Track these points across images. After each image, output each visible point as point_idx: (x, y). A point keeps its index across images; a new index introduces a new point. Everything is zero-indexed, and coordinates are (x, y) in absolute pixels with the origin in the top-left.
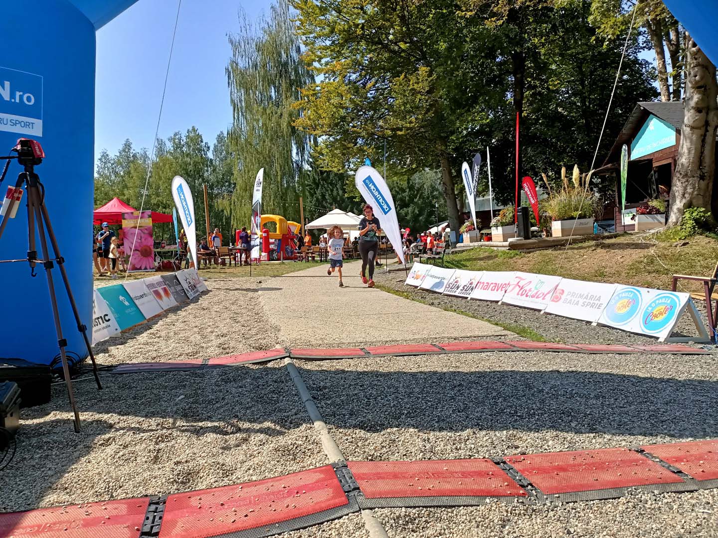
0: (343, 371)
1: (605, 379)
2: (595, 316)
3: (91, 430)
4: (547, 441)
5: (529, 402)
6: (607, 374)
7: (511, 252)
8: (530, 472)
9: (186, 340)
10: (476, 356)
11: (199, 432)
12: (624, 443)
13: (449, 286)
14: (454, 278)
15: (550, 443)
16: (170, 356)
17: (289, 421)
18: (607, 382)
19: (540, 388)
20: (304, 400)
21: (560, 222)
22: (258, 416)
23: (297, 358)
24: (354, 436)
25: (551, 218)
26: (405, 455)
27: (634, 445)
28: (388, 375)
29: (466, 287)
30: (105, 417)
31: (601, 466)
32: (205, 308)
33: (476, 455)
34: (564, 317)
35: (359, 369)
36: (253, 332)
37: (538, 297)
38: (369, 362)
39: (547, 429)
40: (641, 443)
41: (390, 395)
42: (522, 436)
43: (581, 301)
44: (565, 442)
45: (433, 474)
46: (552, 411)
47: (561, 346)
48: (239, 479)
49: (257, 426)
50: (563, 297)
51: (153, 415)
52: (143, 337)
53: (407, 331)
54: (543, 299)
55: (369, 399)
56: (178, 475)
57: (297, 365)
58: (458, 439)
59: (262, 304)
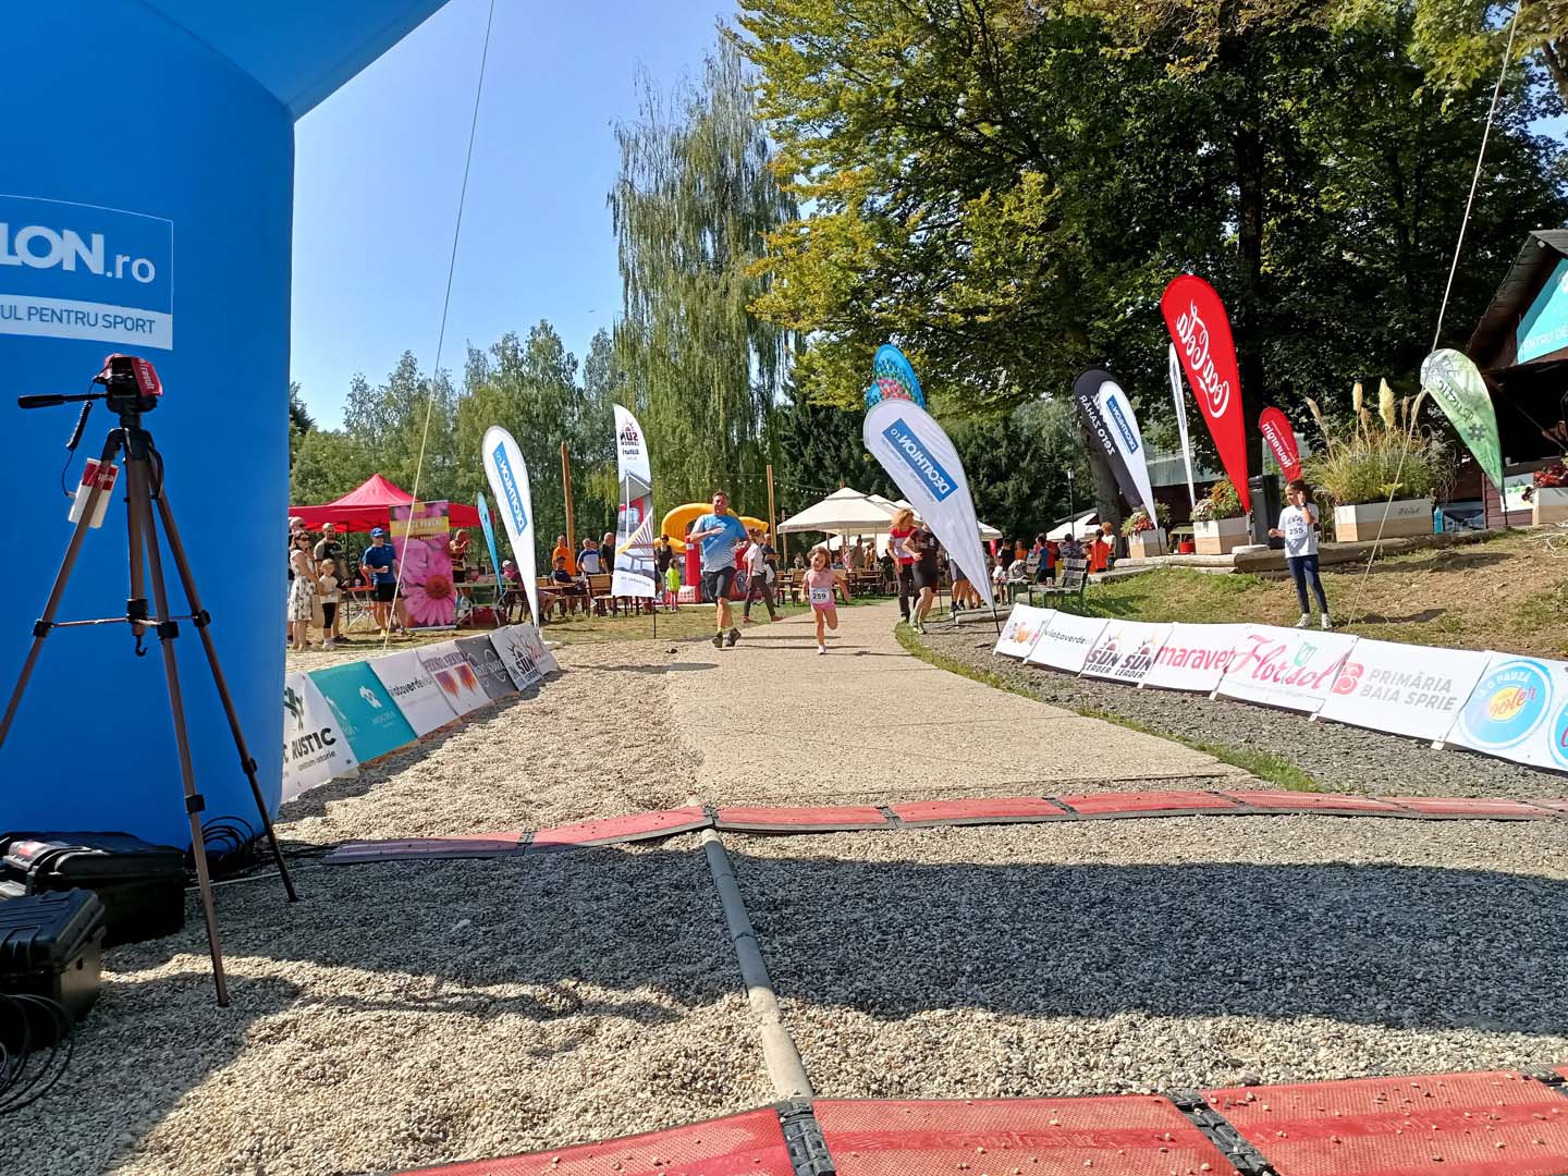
0: (834, 862)
1: (1464, 886)
2: (1439, 727)
3: (250, 1001)
4: (1315, 1050)
5: (1272, 945)
6: (1468, 873)
7: (1240, 577)
8: (1268, 1135)
9: (496, 784)
10: (1150, 827)
11: (485, 1010)
12: (1510, 1057)
13: (1095, 658)
14: (1104, 638)
15: (1322, 1053)
16: (455, 824)
17: (693, 987)
18: (1468, 896)
19: (1301, 910)
20: (735, 933)
21: (1352, 508)
22: (626, 973)
23: (729, 831)
24: (840, 1030)
25: (1332, 500)
26: (960, 1081)
27: (1538, 1065)
28: (934, 873)
29: (1132, 661)
30: (285, 969)
31: (1451, 1122)
32: (547, 710)
33: (1135, 1084)
34: (1365, 729)
35: (871, 858)
36: (644, 765)
37: (1301, 683)
38: (897, 839)
39: (1316, 1016)
40: (1555, 1058)
41: (936, 925)
42: (1250, 1034)
43: (1405, 691)
44: (1360, 1053)
45: (1021, 1139)
46: (1330, 970)
47: (1356, 800)
48: (559, 1134)
49: (619, 997)
50: (1362, 681)
51: (395, 964)
52: (405, 779)
53: (990, 765)
54: (1315, 686)
55: (884, 933)
56: (421, 1120)
57: (729, 847)
58: (1092, 1042)
59: (671, 701)
